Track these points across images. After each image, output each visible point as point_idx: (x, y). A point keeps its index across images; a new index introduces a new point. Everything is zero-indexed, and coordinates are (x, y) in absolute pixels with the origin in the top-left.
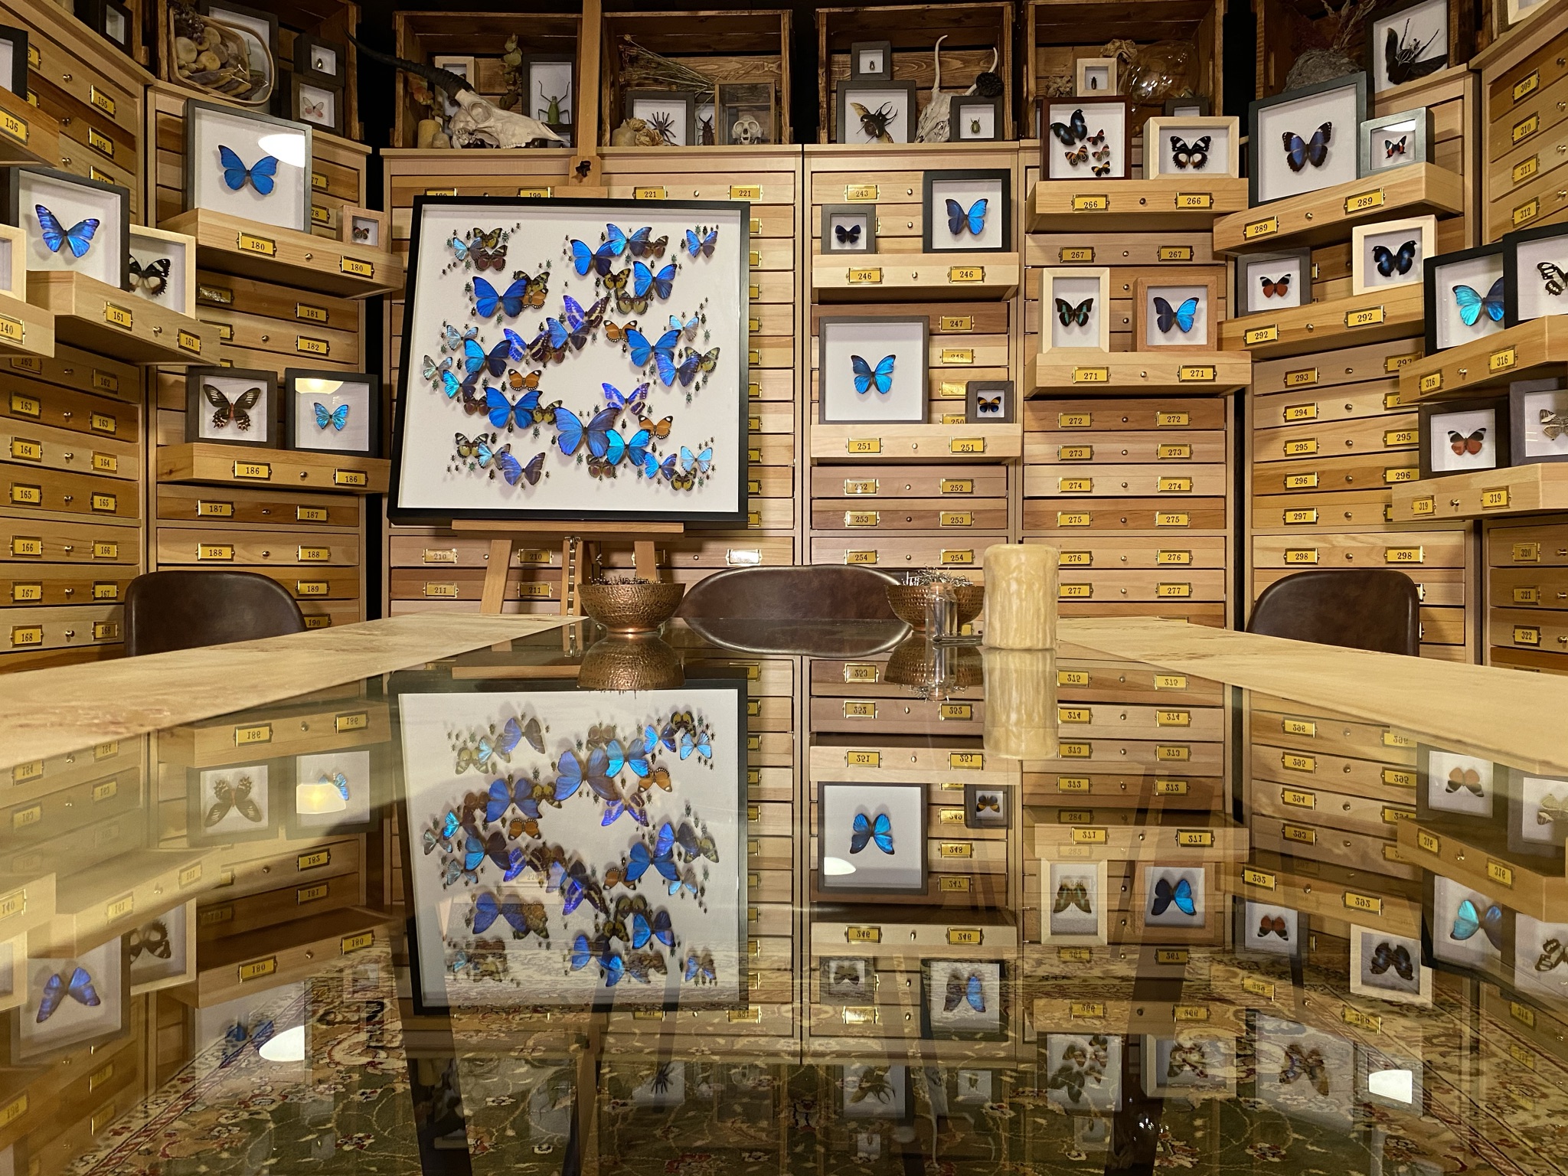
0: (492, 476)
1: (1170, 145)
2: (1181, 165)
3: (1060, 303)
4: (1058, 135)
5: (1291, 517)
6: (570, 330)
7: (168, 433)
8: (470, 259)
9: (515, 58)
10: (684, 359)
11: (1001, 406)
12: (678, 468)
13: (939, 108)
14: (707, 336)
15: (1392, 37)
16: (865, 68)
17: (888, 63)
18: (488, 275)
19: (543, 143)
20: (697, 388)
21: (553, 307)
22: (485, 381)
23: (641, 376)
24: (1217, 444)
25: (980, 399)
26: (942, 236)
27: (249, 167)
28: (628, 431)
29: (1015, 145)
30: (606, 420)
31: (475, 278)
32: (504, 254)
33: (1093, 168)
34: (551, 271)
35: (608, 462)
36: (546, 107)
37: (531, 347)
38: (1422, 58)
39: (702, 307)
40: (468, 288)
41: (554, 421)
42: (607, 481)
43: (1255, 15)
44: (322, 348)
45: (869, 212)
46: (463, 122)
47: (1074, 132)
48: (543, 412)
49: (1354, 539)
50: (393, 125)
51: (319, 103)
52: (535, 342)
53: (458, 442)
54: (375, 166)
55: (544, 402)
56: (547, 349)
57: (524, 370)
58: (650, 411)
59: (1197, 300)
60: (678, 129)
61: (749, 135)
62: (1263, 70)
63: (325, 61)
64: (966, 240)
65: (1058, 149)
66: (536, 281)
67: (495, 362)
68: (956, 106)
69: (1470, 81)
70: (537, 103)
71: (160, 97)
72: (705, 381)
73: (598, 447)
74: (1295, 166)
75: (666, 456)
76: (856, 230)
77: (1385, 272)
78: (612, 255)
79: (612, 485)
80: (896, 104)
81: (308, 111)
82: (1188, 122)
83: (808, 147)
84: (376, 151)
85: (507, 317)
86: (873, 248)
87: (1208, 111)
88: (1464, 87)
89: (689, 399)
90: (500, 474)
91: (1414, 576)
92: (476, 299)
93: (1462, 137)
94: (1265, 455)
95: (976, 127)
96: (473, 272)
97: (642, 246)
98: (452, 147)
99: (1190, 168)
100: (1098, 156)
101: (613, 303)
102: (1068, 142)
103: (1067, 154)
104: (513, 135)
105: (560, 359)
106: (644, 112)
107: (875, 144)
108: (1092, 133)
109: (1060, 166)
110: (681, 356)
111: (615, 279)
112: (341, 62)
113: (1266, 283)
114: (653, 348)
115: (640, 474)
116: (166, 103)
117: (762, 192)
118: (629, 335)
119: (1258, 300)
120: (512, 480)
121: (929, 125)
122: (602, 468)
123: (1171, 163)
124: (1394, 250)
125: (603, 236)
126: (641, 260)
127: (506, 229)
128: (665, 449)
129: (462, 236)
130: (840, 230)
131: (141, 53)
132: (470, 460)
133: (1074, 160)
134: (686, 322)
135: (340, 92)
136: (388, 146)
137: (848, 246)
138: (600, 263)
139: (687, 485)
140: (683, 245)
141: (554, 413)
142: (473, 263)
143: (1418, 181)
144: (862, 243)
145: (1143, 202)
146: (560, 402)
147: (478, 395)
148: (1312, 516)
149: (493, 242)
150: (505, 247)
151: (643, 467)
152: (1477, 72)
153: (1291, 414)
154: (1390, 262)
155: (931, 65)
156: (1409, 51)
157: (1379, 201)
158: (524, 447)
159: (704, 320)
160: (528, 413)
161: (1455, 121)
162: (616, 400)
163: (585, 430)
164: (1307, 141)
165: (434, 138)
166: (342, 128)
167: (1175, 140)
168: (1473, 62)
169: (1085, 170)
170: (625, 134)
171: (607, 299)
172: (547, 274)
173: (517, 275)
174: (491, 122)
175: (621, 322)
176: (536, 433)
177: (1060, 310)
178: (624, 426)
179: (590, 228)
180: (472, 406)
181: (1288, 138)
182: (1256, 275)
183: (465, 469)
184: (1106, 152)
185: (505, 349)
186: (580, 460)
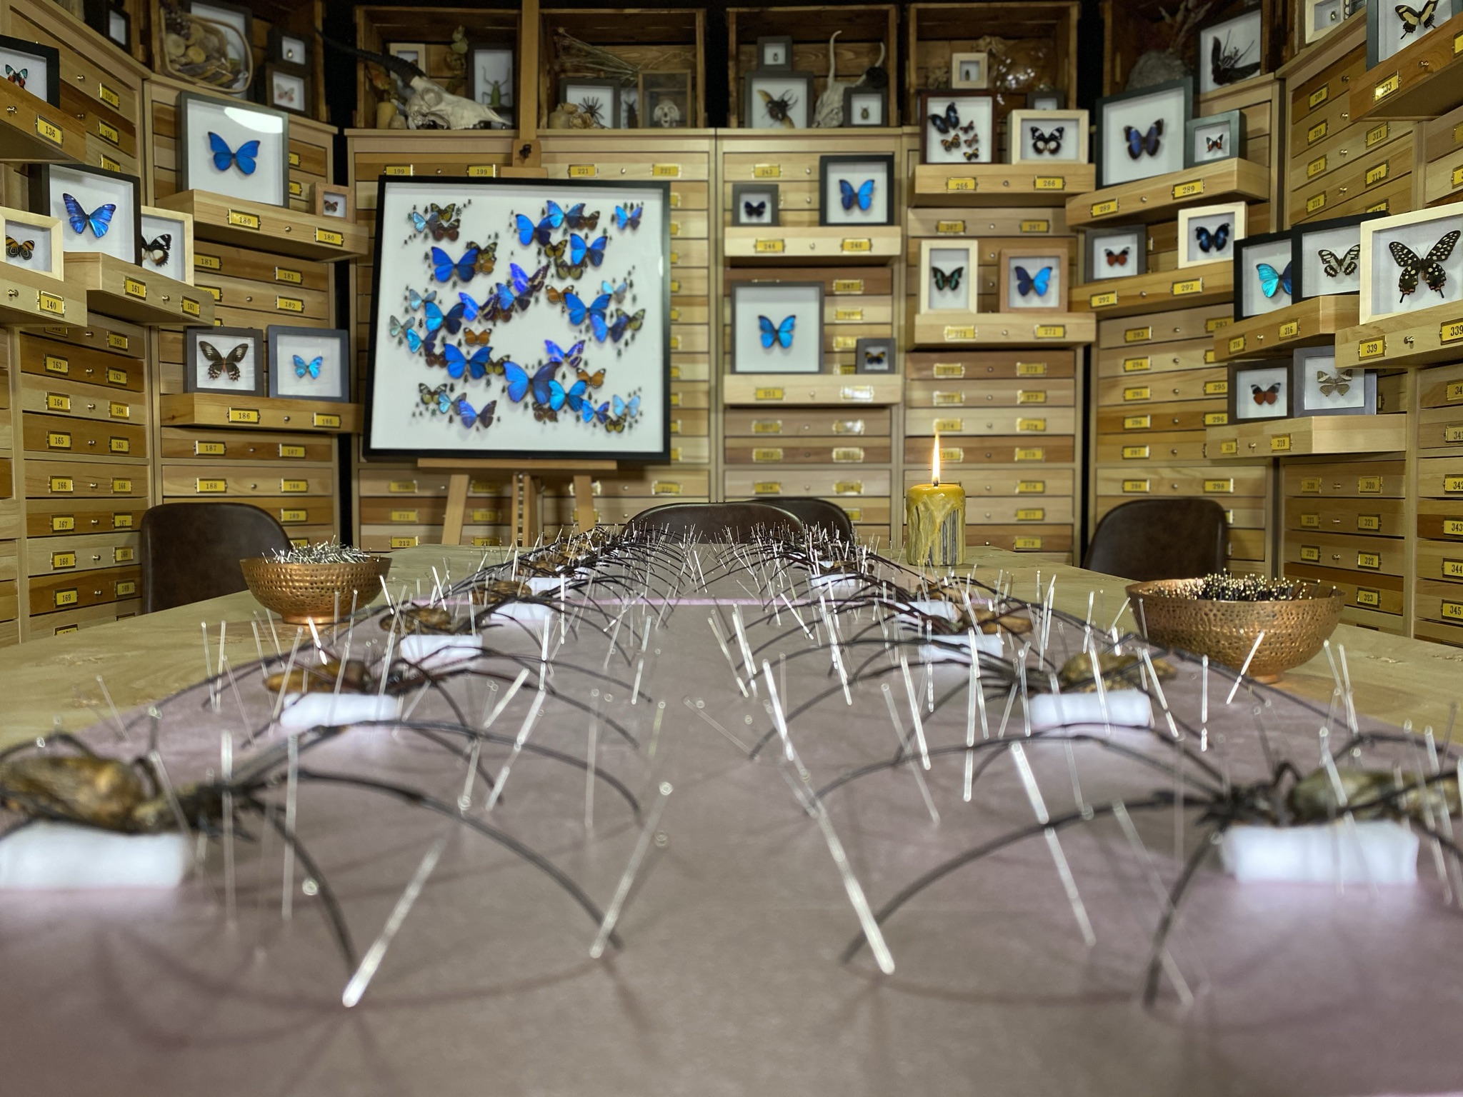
0: (451, 420)
1: (1029, 134)
2: (1038, 151)
3: (935, 271)
4: (934, 124)
5: (1128, 453)
6: (516, 293)
7: (168, 383)
8: (427, 231)
9: (461, 46)
10: (614, 320)
11: (885, 359)
12: (610, 413)
13: (833, 96)
14: (634, 299)
15: (1217, 45)
16: (769, 60)
17: (790, 55)
18: (444, 245)
19: (487, 125)
20: (627, 344)
21: (501, 274)
22: (443, 339)
23: (577, 334)
24: (1069, 390)
25: (867, 353)
26: (836, 212)
27: (234, 149)
28: (567, 380)
29: (898, 131)
30: (547, 373)
31: (433, 249)
32: (458, 227)
33: (965, 154)
34: (499, 241)
35: (550, 408)
36: (489, 89)
37: (482, 308)
38: (1240, 64)
39: (630, 273)
40: (427, 256)
41: (504, 373)
42: (549, 424)
43: (1102, 22)
44: (298, 306)
45: (773, 190)
46: (416, 106)
47: (948, 122)
48: (494, 365)
49: (1179, 472)
50: (355, 108)
51: (289, 89)
52: (487, 304)
53: (421, 391)
54: (340, 144)
55: (495, 356)
56: (497, 310)
57: (477, 328)
58: (586, 364)
59: (1050, 268)
60: (606, 112)
61: (668, 119)
62: (1111, 68)
63: (294, 51)
64: (856, 216)
65: (935, 137)
66: (486, 251)
67: (451, 322)
68: (848, 96)
69: (1277, 87)
70: (481, 87)
71: (155, 88)
72: (633, 337)
73: (541, 395)
74: (1134, 155)
75: (600, 403)
76: (762, 205)
77: (1205, 249)
78: (551, 227)
79: (555, 428)
80: (796, 91)
81: (281, 97)
82: (1046, 113)
83: (721, 131)
84: (341, 131)
85: (460, 283)
86: (776, 222)
87: (1063, 105)
88: (1271, 92)
89: (619, 353)
90: (457, 419)
91: (1223, 504)
92: (434, 267)
93: (1270, 135)
94: (1107, 400)
95: (865, 114)
96: (431, 243)
97: (577, 219)
98: (408, 128)
99: (1046, 155)
100: (969, 143)
101: (552, 270)
102: (944, 131)
103: (942, 141)
104: (462, 118)
105: (507, 318)
106: (576, 96)
107: (779, 129)
108: (964, 122)
109: (936, 151)
110: (612, 316)
111: (555, 249)
112: (309, 52)
113: (1110, 254)
114: (588, 310)
115: (578, 418)
116: (161, 93)
117: (681, 171)
118: (567, 298)
119: (1103, 270)
120: (468, 423)
121: (825, 111)
122: (545, 413)
123: (1030, 151)
124: (1212, 230)
125: (543, 212)
126: (576, 232)
127: (459, 204)
128: (600, 397)
129: (420, 211)
130: (748, 206)
131: (139, 51)
132: (432, 406)
133: (949, 146)
134: (616, 287)
135: (309, 78)
136: (352, 126)
137: (754, 220)
138: (541, 234)
139: (619, 428)
140: (613, 219)
141: (503, 366)
142: (430, 235)
143: (1230, 174)
144: (767, 217)
145: (1006, 183)
146: (508, 357)
147: (438, 350)
148: (1145, 452)
149: (447, 216)
150: (458, 221)
151: (580, 413)
152: (1282, 80)
153: (1129, 365)
154: (1209, 240)
155: (827, 56)
156: (1230, 58)
157: (1198, 189)
158: (478, 394)
159: (631, 285)
160: (480, 366)
161: (1264, 121)
162: (557, 355)
163: (531, 381)
164: (1144, 133)
165: (392, 120)
166: (310, 111)
167: (1034, 130)
168: (1279, 72)
169: (957, 155)
170: (560, 118)
171: (546, 268)
172: (495, 244)
173: (470, 245)
174: (442, 106)
175: (560, 286)
176: (488, 383)
177: (935, 276)
178: (564, 377)
179: (532, 204)
180: (432, 360)
181: (1128, 131)
182: (1102, 247)
183: (427, 415)
184: (975, 140)
185: (460, 309)
186: (526, 406)
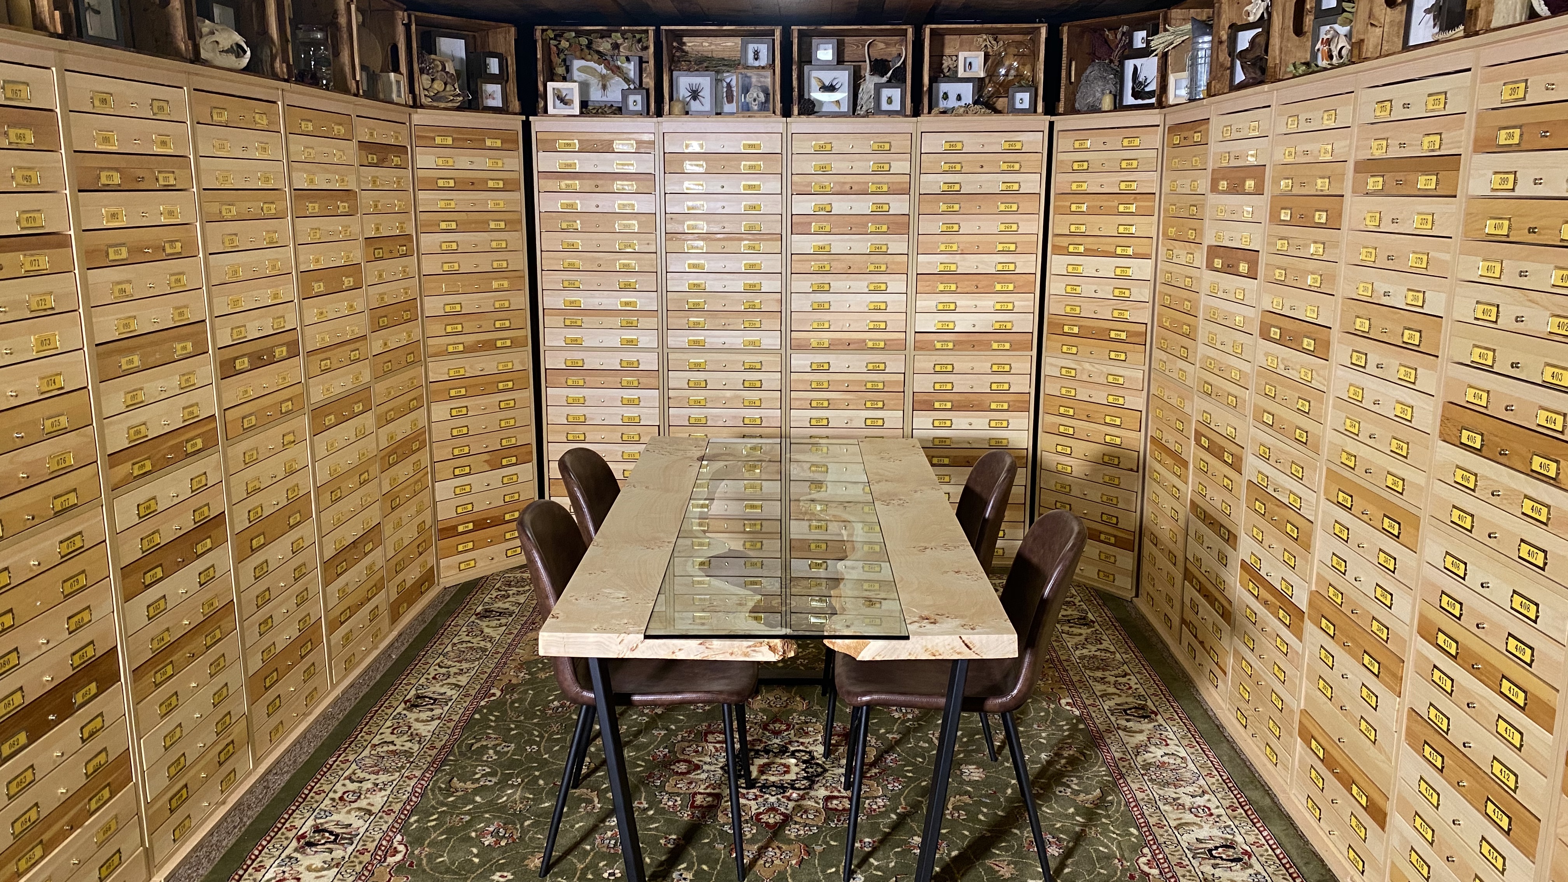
5: (1065, 349)
13: (869, 88)
15: (1136, 68)
16: (821, 57)
24: (1029, 302)
29: (913, 119)
38: (1146, 88)
43: (1062, 39)
44: (504, 244)
49: (1093, 366)
51: (493, 93)
54: (527, 126)
60: (706, 93)
62: (1069, 71)
63: (494, 66)
68: (879, 88)
80: (842, 78)
81: (487, 98)
83: (790, 119)
84: (527, 118)
88: (1159, 120)
93: (1157, 149)
94: (1054, 311)
95: (889, 103)
116: (420, 118)
117: (762, 145)
121: (864, 96)
135: (505, 84)
136: (534, 115)
145: (984, 167)
148: (1074, 350)
156: (1141, 82)
166: (507, 108)
